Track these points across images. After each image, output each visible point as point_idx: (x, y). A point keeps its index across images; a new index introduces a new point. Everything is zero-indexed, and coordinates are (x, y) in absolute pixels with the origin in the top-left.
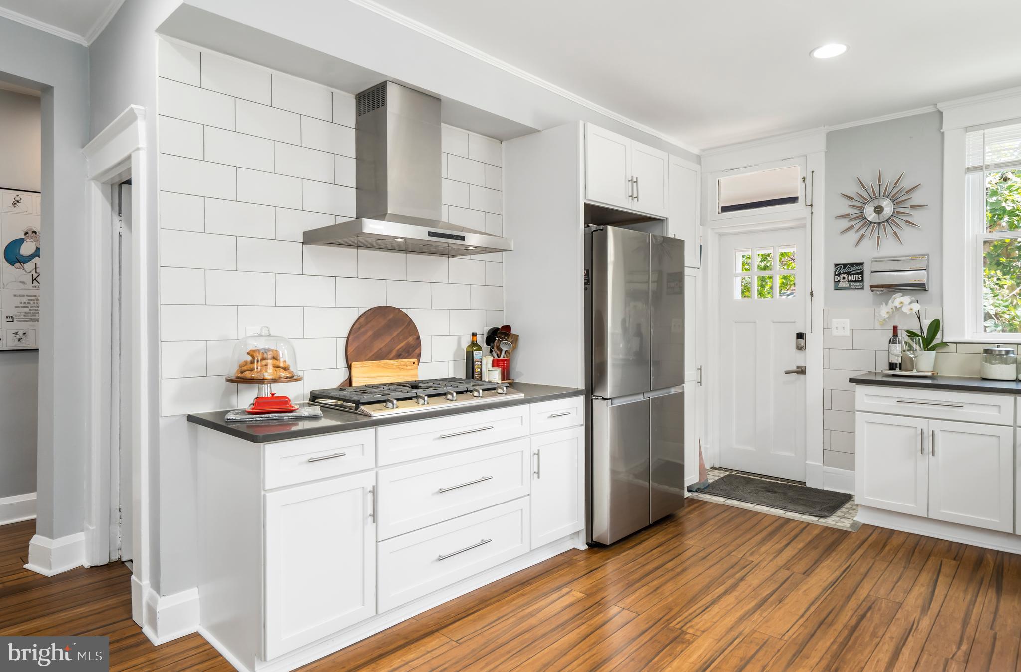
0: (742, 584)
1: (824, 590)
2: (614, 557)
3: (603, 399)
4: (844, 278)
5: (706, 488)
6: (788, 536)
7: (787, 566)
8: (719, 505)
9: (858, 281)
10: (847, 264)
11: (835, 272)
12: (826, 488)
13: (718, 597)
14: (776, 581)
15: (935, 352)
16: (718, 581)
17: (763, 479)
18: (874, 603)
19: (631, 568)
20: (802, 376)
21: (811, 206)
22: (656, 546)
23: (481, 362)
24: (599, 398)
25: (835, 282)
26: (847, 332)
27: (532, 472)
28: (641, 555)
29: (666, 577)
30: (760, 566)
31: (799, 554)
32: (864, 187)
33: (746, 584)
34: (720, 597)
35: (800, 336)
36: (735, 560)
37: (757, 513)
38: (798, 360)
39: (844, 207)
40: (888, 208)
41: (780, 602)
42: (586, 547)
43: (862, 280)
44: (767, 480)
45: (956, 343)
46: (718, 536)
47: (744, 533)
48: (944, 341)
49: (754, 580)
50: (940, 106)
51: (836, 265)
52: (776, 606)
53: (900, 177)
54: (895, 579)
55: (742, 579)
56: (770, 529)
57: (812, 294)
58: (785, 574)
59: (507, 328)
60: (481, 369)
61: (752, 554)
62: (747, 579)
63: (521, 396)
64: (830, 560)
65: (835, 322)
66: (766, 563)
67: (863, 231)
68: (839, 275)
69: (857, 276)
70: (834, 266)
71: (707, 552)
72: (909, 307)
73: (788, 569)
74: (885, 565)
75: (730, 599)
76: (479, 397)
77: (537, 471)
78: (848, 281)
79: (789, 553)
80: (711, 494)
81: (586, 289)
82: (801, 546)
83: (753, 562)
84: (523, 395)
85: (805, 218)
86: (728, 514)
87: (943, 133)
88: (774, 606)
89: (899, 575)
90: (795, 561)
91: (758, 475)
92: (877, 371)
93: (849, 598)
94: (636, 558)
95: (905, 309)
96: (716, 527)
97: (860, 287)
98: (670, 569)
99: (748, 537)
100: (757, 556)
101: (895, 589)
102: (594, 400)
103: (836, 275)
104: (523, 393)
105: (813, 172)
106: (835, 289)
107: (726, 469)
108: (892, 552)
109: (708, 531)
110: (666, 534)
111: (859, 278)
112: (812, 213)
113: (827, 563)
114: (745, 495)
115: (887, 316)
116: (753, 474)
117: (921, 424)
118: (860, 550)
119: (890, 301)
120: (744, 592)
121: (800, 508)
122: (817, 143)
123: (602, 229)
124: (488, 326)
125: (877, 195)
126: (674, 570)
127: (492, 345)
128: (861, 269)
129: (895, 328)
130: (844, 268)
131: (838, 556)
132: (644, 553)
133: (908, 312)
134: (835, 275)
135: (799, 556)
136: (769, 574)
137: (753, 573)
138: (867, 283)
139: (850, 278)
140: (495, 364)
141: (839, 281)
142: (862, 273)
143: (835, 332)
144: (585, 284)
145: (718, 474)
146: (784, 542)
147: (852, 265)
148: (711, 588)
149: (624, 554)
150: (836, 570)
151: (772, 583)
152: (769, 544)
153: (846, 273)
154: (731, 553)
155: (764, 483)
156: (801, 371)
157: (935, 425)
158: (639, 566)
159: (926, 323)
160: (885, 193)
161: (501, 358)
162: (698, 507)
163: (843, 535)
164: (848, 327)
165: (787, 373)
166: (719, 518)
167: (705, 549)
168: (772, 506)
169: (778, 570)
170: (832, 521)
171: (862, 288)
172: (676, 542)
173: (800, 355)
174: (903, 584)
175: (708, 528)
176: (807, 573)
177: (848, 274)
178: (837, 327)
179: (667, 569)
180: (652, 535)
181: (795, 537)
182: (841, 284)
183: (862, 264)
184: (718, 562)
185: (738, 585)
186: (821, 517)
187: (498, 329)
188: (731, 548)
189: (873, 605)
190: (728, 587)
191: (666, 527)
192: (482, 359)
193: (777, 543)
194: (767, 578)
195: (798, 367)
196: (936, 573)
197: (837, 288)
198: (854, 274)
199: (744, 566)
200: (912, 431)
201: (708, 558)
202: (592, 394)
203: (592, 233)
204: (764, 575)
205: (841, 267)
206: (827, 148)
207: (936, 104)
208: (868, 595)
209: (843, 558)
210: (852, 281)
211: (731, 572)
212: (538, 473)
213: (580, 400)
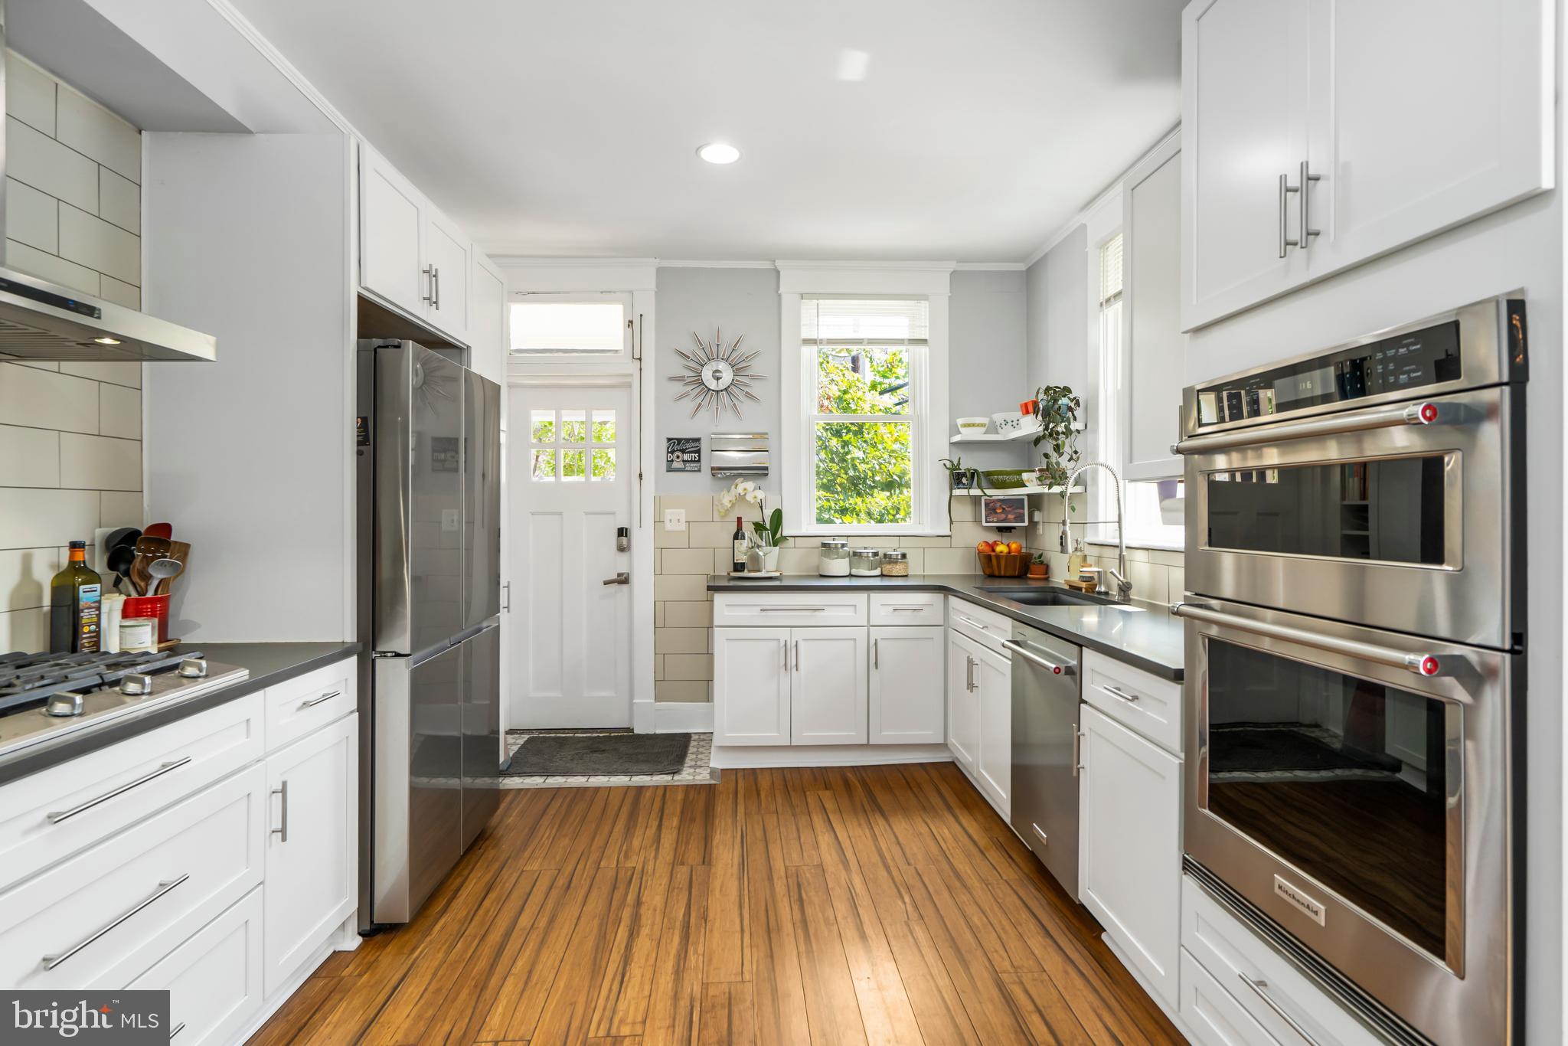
0: (643, 910)
1: (740, 879)
2: (423, 942)
3: (398, 655)
4: (678, 457)
5: (508, 768)
6: (652, 812)
7: (678, 861)
8: (538, 792)
9: (695, 461)
10: (682, 439)
11: (668, 448)
12: (658, 732)
13: (626, 947)
14: (681, 889)
15: (778, 547)
16: (610, 920)
17: (576, 735)
18: (797, 876)
19: (465, 951)
20: (625, 587)
21: (640, 359)
22: (485, 892)
23: (99, 609)
24: (389, 654)
25: (668, 461)
26: (683, 527)
27: (269, 831)
28: (470, 918)
29: (531, 945)
30: (647, 872)
31: (681, 836)
32: (701, 345)
33: (648, 910)
34: (629, 947)
35: (622, 532)
36: (611, 874)
37: (597, 789)
38: (621, 564)
39: (677, 367)
40: (727, 376)
41: (706, 921)
42: (359, 940)
43: (699, 461)
44: (585, 735)
45: (794, 537)
46: (566, 841)
47: (598, 826)
48: (784, 534)
49: (654, 898)
50: (779, 264)
51: (669, 440)
52: (705, 928)
53: (738, 341)
54: (795, 835)
55: (638, 903)
56: (625, 809)
57: (641, 475)
58: (682, 873)
59: (162, 531)
60: (98, 625)
61: (626, 856)
62: (644, 899)
63: (241, 675)
64: (718, 832)
65: (669, 514)
66: (651, 863)
67: (699, 400)
68: (672, 452)
69: (693, 455)
70: (666, 441)
71: (567, 873)
72: (753, 495)
73: (682, 864)
74: (775, 819)
75: (643, 945)
76: (143, 694)
77: (280, 827)
78: (683, 461)
79: (668, 839)
80: (520, 775)
81: (359, 453)
82: (675, 822)
83: (635, 868)
84: (247, 672)
85: (632, 375)
86: (560, 801)
87: (780, 295)
88: (703, 930)
89: (794, 827)
90: (683, 848)
91: (569, 731)
92: (716, 574)
93: (770, 879)
94: (464, 928)
95: (749, 498)
96: (556, 826)
97: (696, 469)
98: (529, 926)
99: (606, 829)
100: (635, 858)
101: (803, 848)
102: (378, 661)
103: (671, 453)
104: (247, 669)
105: (641, 315)
106: (668, 471)
107: (522, 731)
108: (770, 799)
109: (548, 837)
110: (488, 866)
111: (695, 458)
112: (641, 369)
113: (717, 838)
114: (568, 765)
115: (729, 505)
116: (562, 731)
117: (783, 634)
118: (738, 808)
119: (733, 487)
120: (653, 924)
121: (645, 767)
122: (645, 278)
123: (396, 344)
124: (104, 527)
125: (715, 356)
126: (535, 926)
127: (123, 567)
128: (697, 446)
129: (739, 520)
130: (678, 444)
131: (723, 824)
132: (472, 912)
133: (752, 501)
134: (668, 452)
135: (683, 838)
136: (665, 881)
137: (646, 887)
138: (705, 465)
139: (686, 457)
140: (131, 609)
141: (672, 461)
142: (698, 452)
143: (668, 526)
144: (359, 443)
145: (514, 741)
146: (655, 824)
147: (688, 440)
148: (608, 936)
149: (438, 927)
150: (733, 845)
151: (678, 895)
152: (639, 832)
153: (680, 450)
154: (599, 863)
155: (584, 741)
156: (623, 580)
157: (798, 634)
158: (476, 942)
159: (768, 513)
160: (723, 355)
161: (150, 594)
162: (512, 802)
163: (708, 791)
164: (683, 520)
165: (606, 583)
166: (552, 811)
167: (559, 870)
168: (610, 773)
169: (672, 870)
170: (687, 776)
171: (699, 471)
172: (512, 874)
173: (623, 558)
174: (806, 837)
175: (545, 833)
176: (707, 860)
177: (683, 451)
178: (671, 520)
179: (524, 929)
180: (466, 873)
181: (662, 810)
182: (675, 465)
183: (698, 440)
184: (590, 888)
185: (641, 916)
186: (674, 773)
187: (136, 533)
188: (594, 857)
189: (799, 880)
190: (629, 923)
191: (481, 851)
192: (99, 602)
193: (646, 827)
194: (667, 887)
195: (619, 575)
196: (823, 811)
197: (670, 470)
198: (689, 452)
199: (628, 879)
200: (774, 644)
201: (572, 885)
202: (374, 649)
203: (375, 350)
204: (661, 885)
205: (675, 443)
206: (657, 287)
207: (774, 261)
208: (786, 868)
209: (729, 821)
210: (688, 461)
211: (618, 895)
212: (283, 831)
213: (349, 666)
